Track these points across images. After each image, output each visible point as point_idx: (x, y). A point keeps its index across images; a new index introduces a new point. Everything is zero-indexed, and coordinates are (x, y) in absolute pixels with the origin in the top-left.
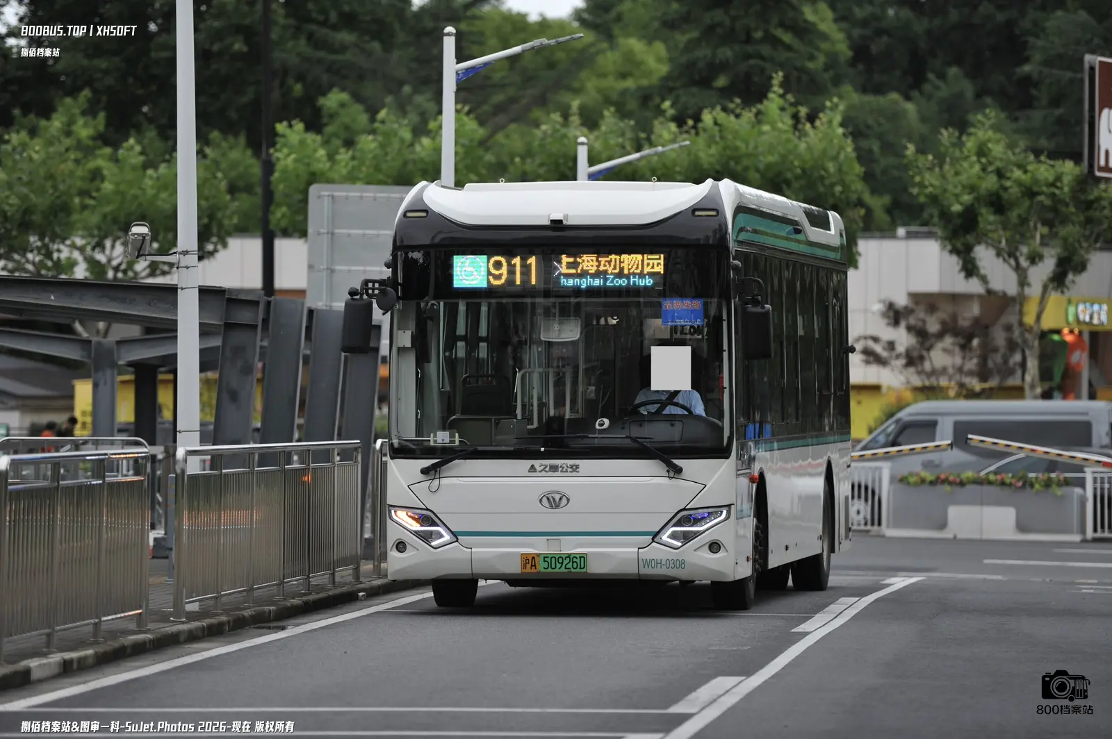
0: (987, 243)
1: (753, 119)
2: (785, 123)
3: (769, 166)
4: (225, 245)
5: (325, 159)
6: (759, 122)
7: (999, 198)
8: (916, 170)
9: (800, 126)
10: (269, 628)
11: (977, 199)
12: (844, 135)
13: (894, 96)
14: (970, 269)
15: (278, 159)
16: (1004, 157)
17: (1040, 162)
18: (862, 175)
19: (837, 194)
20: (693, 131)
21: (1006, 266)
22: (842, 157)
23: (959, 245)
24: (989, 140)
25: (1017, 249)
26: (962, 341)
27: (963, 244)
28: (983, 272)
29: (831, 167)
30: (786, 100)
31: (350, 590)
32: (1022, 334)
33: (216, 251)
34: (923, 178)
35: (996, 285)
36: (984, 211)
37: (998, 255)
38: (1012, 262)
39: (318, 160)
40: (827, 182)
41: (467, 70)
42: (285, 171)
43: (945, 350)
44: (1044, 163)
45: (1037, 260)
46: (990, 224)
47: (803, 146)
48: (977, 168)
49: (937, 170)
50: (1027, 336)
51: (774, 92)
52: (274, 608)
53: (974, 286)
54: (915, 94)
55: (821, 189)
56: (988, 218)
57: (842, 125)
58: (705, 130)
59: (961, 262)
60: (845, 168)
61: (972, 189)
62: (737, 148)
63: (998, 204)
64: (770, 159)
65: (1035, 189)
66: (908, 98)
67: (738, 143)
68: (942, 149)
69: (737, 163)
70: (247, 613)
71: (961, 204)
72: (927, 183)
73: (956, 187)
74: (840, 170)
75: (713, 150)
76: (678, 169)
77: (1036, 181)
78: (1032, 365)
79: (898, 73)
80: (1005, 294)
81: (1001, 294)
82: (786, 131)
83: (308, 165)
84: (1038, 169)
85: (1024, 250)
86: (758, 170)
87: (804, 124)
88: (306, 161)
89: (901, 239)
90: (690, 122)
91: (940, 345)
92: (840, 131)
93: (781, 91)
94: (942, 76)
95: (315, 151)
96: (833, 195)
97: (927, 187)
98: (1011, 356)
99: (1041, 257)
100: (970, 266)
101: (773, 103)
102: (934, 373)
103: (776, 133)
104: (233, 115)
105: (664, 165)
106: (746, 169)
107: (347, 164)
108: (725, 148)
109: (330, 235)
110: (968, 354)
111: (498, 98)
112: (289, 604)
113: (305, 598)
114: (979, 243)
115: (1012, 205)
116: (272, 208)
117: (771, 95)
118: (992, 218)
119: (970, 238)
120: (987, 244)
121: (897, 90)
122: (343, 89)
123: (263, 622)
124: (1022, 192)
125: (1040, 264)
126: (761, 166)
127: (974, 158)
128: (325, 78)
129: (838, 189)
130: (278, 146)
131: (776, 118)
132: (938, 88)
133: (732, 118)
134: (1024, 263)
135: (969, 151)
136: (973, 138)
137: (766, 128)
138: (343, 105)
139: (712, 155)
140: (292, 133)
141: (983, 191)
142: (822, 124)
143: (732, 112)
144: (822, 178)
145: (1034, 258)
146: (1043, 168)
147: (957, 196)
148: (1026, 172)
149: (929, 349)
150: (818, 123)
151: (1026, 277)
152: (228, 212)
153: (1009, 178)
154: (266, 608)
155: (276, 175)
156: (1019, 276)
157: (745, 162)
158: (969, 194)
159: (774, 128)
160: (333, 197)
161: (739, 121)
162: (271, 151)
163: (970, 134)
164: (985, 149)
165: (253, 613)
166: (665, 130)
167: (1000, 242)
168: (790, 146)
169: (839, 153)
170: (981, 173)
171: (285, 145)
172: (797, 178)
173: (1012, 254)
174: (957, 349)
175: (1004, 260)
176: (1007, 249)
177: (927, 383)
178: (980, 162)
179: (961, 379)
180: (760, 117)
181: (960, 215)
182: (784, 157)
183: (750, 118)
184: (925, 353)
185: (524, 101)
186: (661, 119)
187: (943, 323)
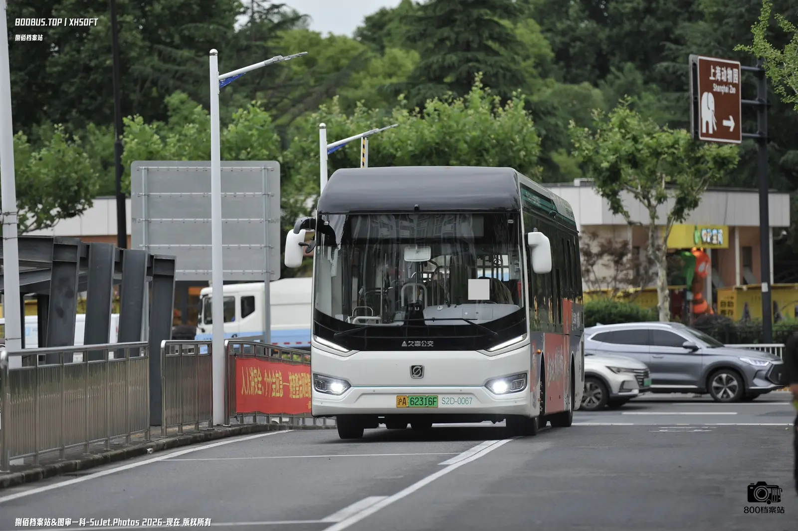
0: (627, 189)
1: (462, 106)
2: (484, 108)
3: (474, 139)
4: (91, 205)
5: (159, 141)
6: (466, 108)
7: (634, 156)
8: (577, 139)
9: (495, 110)
10: (71, 475)
11: (619, 158)
12: (526, 115)
13: (586, 84)
14: (616, 207)
15: (126, 143)
16: (639, 128)
17: (664, 131)
18: (540, 143)
19: (522, 157)
20: (419, 115)
21: (641, 204)
22: (525, 131)
23: (607, 191)
24: (627, 116)
25: (648, 192)
26: (616, 259)
27: (610, 190)
28: (625, 209)
29: (517, 138)
30: (485, 91)
31: (140, 447)
32: (654, 252)
33: (84, 209)
34: (581, 144)
35: (634, 218)
36: (624, 166)
37: (636, 197)
38: (646, 201)
39: (155, 143)
40: (515, 149)
41: (227, 79)
42: (131, 151)
43: (604, 265)
44: (667, 131)
45: (662, 200)
46: (630, 176)
47: (497, 124)
48: (619, 136)
49: (591, 138)
50: (659, 254)
51: (477, 86)
52: (80, 461)
53: (619, 219)
54: (601, 82)
55: (511, 154)
56: (627, 171)
57: (525, 108)
58: (428, 115)
59: (610, 203)
60: (527, 138)
61: (616, 151)
62: (450, 127)
63: (634, 161)
64: (474, 133)
65: (659, 150)
66: (596, 85)
67: (452, 123)
68: (594, 124)
69: (451, 137)
70: (57, 465)
71: (608, 162)
72: (584, 148)
73: (604, 150)
74: (524, 140)
75: (433, 129)
76: (409, 142)
77: (660, 145)
78: (662, 273)
79: (589, 67)
80: (641, 224)
81: (639, 224)
82: (485, 114)
83: (147, 146)
84: (660, 136)
85: (653, 192)
86: (466, 142)
87: (498, 108)
88: (146, 144)
89: (577, 187)
90: (417, 109)
91: (600, 262)
92: (524, 112)
93: (481, 85)
94: (620, 69)
95: (152, 136)
96: (519, 158)
97: (584, 151)
98: (650, 268)
99: (665, 198)
100: (616, 206)
101: (475, 94)
102: (596, 282)
103: (478, 115)
104: (107, 111)
105: (400, 140)
106: (458, 141)
107: (175, 145)
108: (443, 127)
109: (146, 196)
110: (621, 268)
111: (297, 94)
112: (91, 458)
113: (105, 454)
114: (622, 189)
115: (645, 161)
116: (123, 178)
117: (474, 88)
118: (631, 171)
119: (615, 186)
120: (629, 191)
121: (588, 80)
122: (184, 91)
123: (69, 471)
124: (650, 152)
125: (665, 202)
126: (468, 139)
127: (616, 129)
128: (171, 82)
129: (523, 153)
130: (125, 134)
131: (479, 104)
132: (618, 78)
133: (446, 105)
134: (654, 202)
135: (613, 125)
136: (616, 115)
137: (471, 112)
138: (182, 102)
139: (433, 132)
140: (135, 123)
141: (623, 153)
142: (510, 108)
143: (446, 100)
144: (511, 146)
145: (661, 199)
146: (664, 135)
147: (605, 156)
148: (653, 138)
149: (592, 265)
150: (507, 107)
151: (655, 212)
152: (92, 181)
153: (641, 143)
154: (73, 462)
155: (125, 154)
156: (651, 212)
157: (457, 136)
158: (614, 155)
159: (477, 112)
160: (148, 170)
161: (451, 107)
162: (121, 137)
163: (615, 112)
164: (624, 122)
165: (63, 465)
166: (401, 115)
167: (637, 189)
168: (488, 124)
169: (523, 128)
170: (621, 140)
171: (130, 133)
172: (493, 147)
173: (646, 197)
174: (612, 264)
175: (641, 201)
176: (641, 193)
177: (592, 289)
178: (621, 133)
179: (616, 284)
180: (467, 104)
181: (608, 169)
182: (483, 132)
183: (460, 105)
184: (590, 267)
185: (315, 96)
186: (398, 107)
187: (602, 246)
